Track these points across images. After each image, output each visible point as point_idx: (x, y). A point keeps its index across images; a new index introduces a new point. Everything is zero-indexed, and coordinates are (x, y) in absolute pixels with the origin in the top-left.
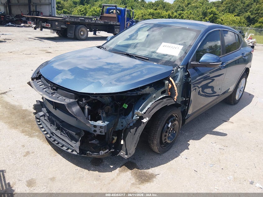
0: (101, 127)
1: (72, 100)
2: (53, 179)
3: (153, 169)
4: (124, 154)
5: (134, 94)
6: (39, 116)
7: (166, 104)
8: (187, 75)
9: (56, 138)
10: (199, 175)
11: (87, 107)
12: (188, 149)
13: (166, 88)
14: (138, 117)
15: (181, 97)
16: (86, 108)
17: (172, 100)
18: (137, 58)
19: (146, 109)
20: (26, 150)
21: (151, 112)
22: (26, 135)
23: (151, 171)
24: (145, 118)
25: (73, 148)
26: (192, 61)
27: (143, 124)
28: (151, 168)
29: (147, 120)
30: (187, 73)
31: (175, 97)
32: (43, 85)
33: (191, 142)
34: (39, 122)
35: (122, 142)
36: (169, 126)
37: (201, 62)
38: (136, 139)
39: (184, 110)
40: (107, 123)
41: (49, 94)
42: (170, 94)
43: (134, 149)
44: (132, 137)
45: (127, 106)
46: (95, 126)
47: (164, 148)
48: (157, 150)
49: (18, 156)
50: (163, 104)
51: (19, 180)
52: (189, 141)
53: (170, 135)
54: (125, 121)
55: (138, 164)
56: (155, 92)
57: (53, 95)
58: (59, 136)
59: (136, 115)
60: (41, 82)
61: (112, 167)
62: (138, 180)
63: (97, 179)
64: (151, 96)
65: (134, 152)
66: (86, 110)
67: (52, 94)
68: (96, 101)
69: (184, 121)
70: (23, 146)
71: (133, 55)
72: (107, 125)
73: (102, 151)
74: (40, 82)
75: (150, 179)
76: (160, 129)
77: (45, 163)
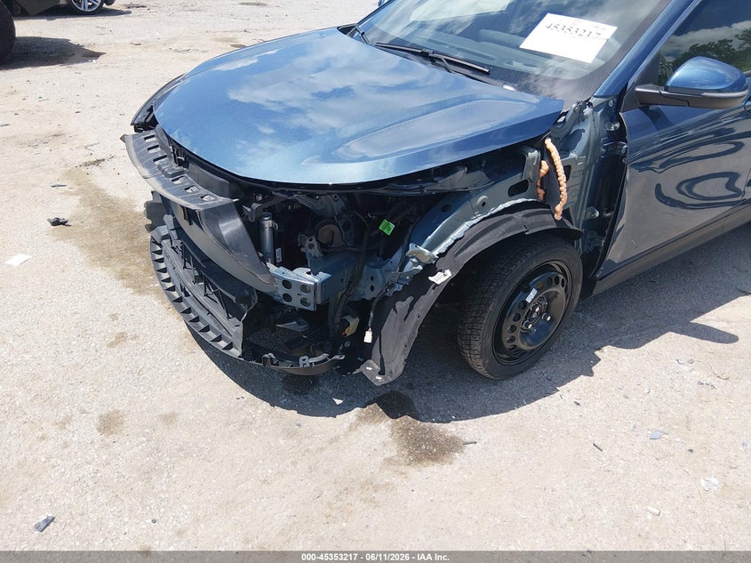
0: (304, 287)
1: (222, 200)
2: (169, 419)
3: (461, 423)
4: (374, 370)
5: (412, 190)
6: (160, 237)
7: (521, 228)
8: (616, 131)
9: (193, 305)
10: (604, 459)
11: (268, 223)
12: (590, 374)
13: (528, 173)
14: (420, 267)
15: (588, 206)
16: (267, 226)
17: (548, 217)
18: (451, 67)
19: (449, 241)
20: (119, 330)
21: (465, 252)
22: (127, 287)
23: (453, 430)
24: (441, 271)
25: (230, 337)
26: (641, 82)
27: (433, 289)
28: (456, 420)
29: (447, 277)
30: (617, 125)
31: (559, 208)
32: (157, 146)
33: (607, 353)
34: (159, 252)
35: (368, 338)
36: (529, 300)
37: (674, 88)
38: (409, 332)
39: (597, 249)
40: (323, 276)
41: (167, 175)
42: (541, 196)
43: (403, 359)
44: (398, 324)
45: (392, 226)
46: (287, 284)
47: (506, 362)
48: (482, 370)
49: (93, 345)
50: (510, 230)
51: (83, 412)
52: (599, 349)
53: (530, 326)
54: (379, 275)
55: (418, 403)
56: (485, 189)
57: (178, 179)
58: (202, 298)
59: (414, 260)
60: (154, 139)
61: (338, 402)
62: (405, 452)
63: (290, 434)
64: (469, 199)
65: (401, 370)
66: (267, 233)
67: (173, 175)
68: (296, 206)
69: (589, 284)
70: (114, 317)
71: (440, 56)
72: (324, 283)
73: (306, 357)
74: (153, 136)
75: (444, 454)
76: (494, 308)
77: (160, 371)
